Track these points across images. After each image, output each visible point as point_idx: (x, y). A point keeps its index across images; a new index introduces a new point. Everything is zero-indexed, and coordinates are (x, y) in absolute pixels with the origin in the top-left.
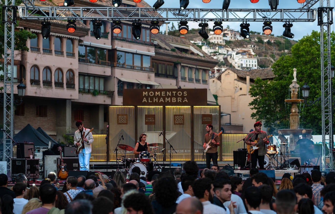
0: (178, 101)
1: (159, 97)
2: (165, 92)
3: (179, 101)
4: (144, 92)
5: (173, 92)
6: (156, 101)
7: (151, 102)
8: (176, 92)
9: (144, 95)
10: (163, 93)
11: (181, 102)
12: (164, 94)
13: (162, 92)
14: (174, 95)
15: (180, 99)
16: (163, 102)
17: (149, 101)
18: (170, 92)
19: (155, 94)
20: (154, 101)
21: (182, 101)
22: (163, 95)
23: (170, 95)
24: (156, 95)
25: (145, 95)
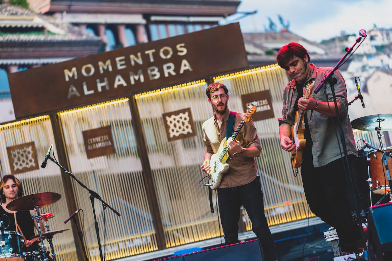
0: (166, 75)
1: (110, 76)
2: (123, 58)
3: (169, 73)
4: (66, 72)
5: (147, 52)
6: (103, 88)
7: (92, 92)
8: (154, 51)
9: (67, 79)
10: (120, 61)
11: (173, 74)
12: (123, 62)
13: (118, 59)
14: (152, 60)
15: (169, 68)
16: (125, 84)
17: (87, 92)
18: (139, 54)
19: (97, 68)
20: (100, 89)
21: (177, 69)
22: (119, 67)
23: (140, 62)
24: (102, 72)
25: (72, 79)
